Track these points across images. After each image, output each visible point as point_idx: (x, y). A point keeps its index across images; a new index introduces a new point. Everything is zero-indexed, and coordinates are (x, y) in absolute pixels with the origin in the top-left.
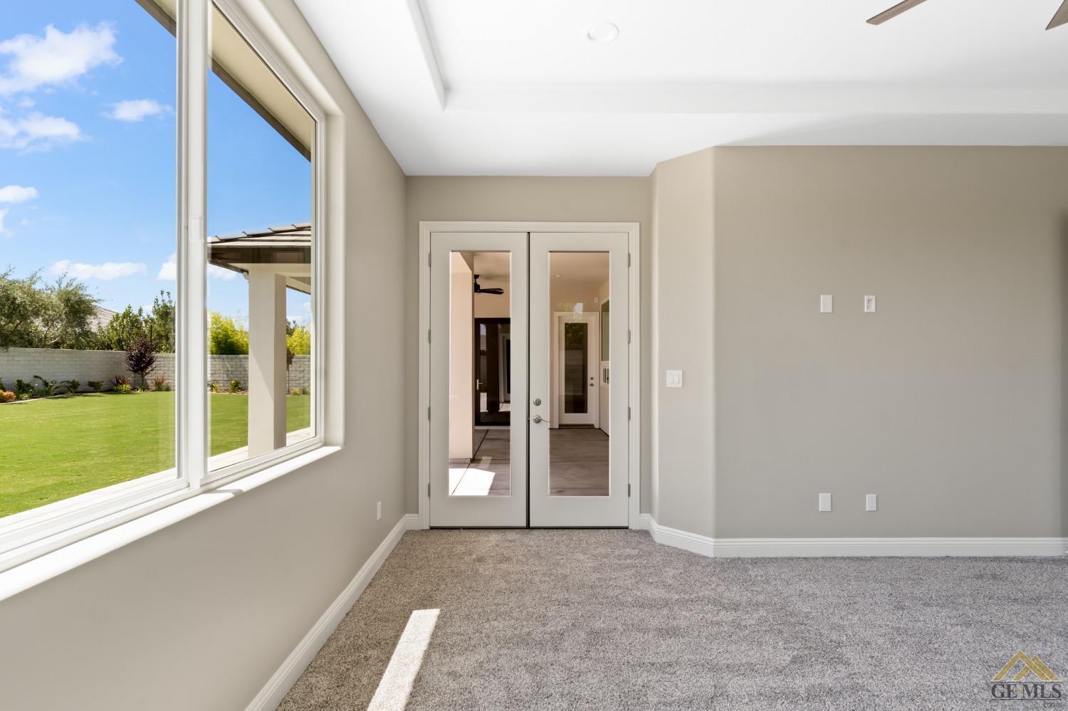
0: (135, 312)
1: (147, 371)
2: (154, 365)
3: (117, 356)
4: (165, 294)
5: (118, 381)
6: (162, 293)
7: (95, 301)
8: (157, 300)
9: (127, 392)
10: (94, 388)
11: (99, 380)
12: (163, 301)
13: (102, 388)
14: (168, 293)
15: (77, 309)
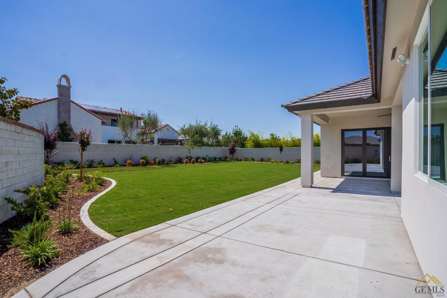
0: (228, 134)
1: (234, 154)
2: (236, 151)
3: (225, 149)
4: (236, 127)
5: (226, 157)
6: (235, 126)
7: (221, 131)
8: (234, 129)
9: (228, 161)
10: (220, 160)
11: (221, 157)
12: (236, 129)
13: (222, 159)
14: (237, 126)
15: (216, 133)
